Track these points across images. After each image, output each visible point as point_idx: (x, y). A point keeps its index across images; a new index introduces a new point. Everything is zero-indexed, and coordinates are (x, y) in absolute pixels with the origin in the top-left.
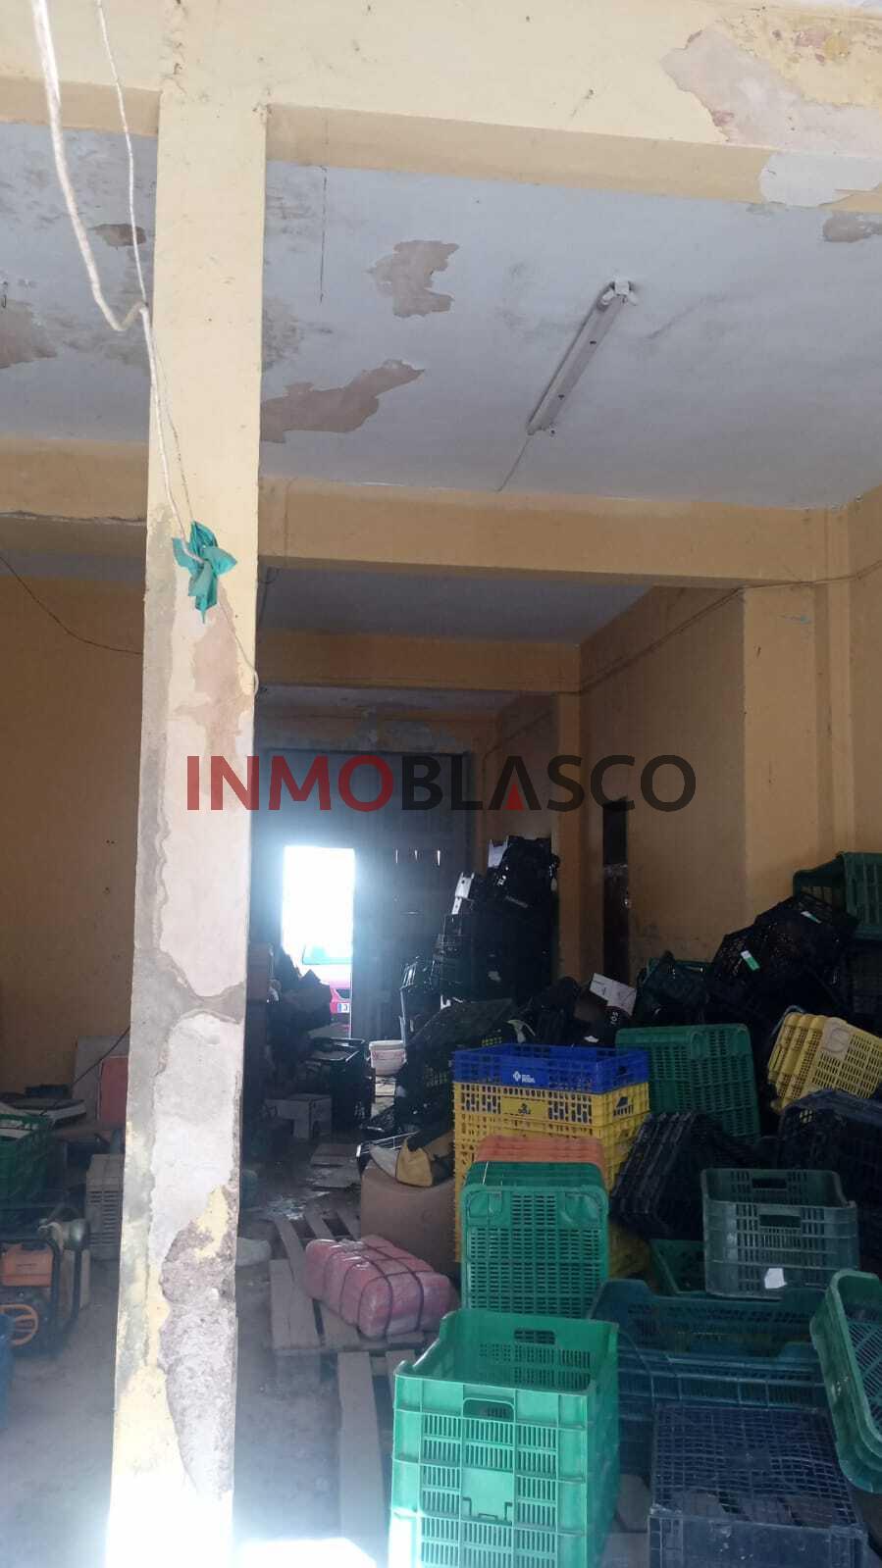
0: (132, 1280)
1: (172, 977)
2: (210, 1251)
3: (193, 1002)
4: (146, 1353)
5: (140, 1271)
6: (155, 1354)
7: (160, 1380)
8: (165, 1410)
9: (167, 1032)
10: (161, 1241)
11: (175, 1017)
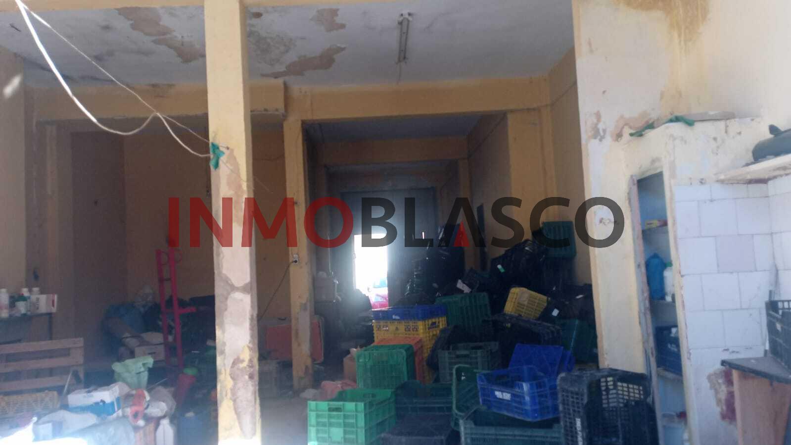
0: (221, 373)
1: (227, 281)
2: (245, 364)
3: (233, 288)
4: (226, 395)
5: (223, 371)
6: (229, 395)
7: (231, 403)
8: (233, 412)
9: (227, 299)
10: (229, 361)
11: (229, 294)
